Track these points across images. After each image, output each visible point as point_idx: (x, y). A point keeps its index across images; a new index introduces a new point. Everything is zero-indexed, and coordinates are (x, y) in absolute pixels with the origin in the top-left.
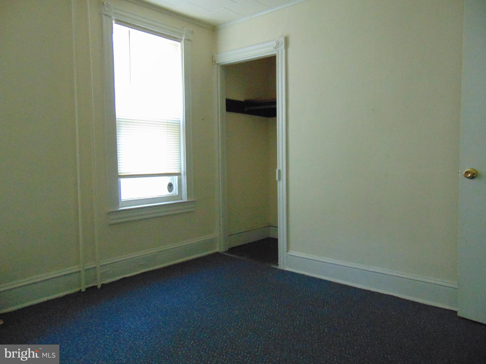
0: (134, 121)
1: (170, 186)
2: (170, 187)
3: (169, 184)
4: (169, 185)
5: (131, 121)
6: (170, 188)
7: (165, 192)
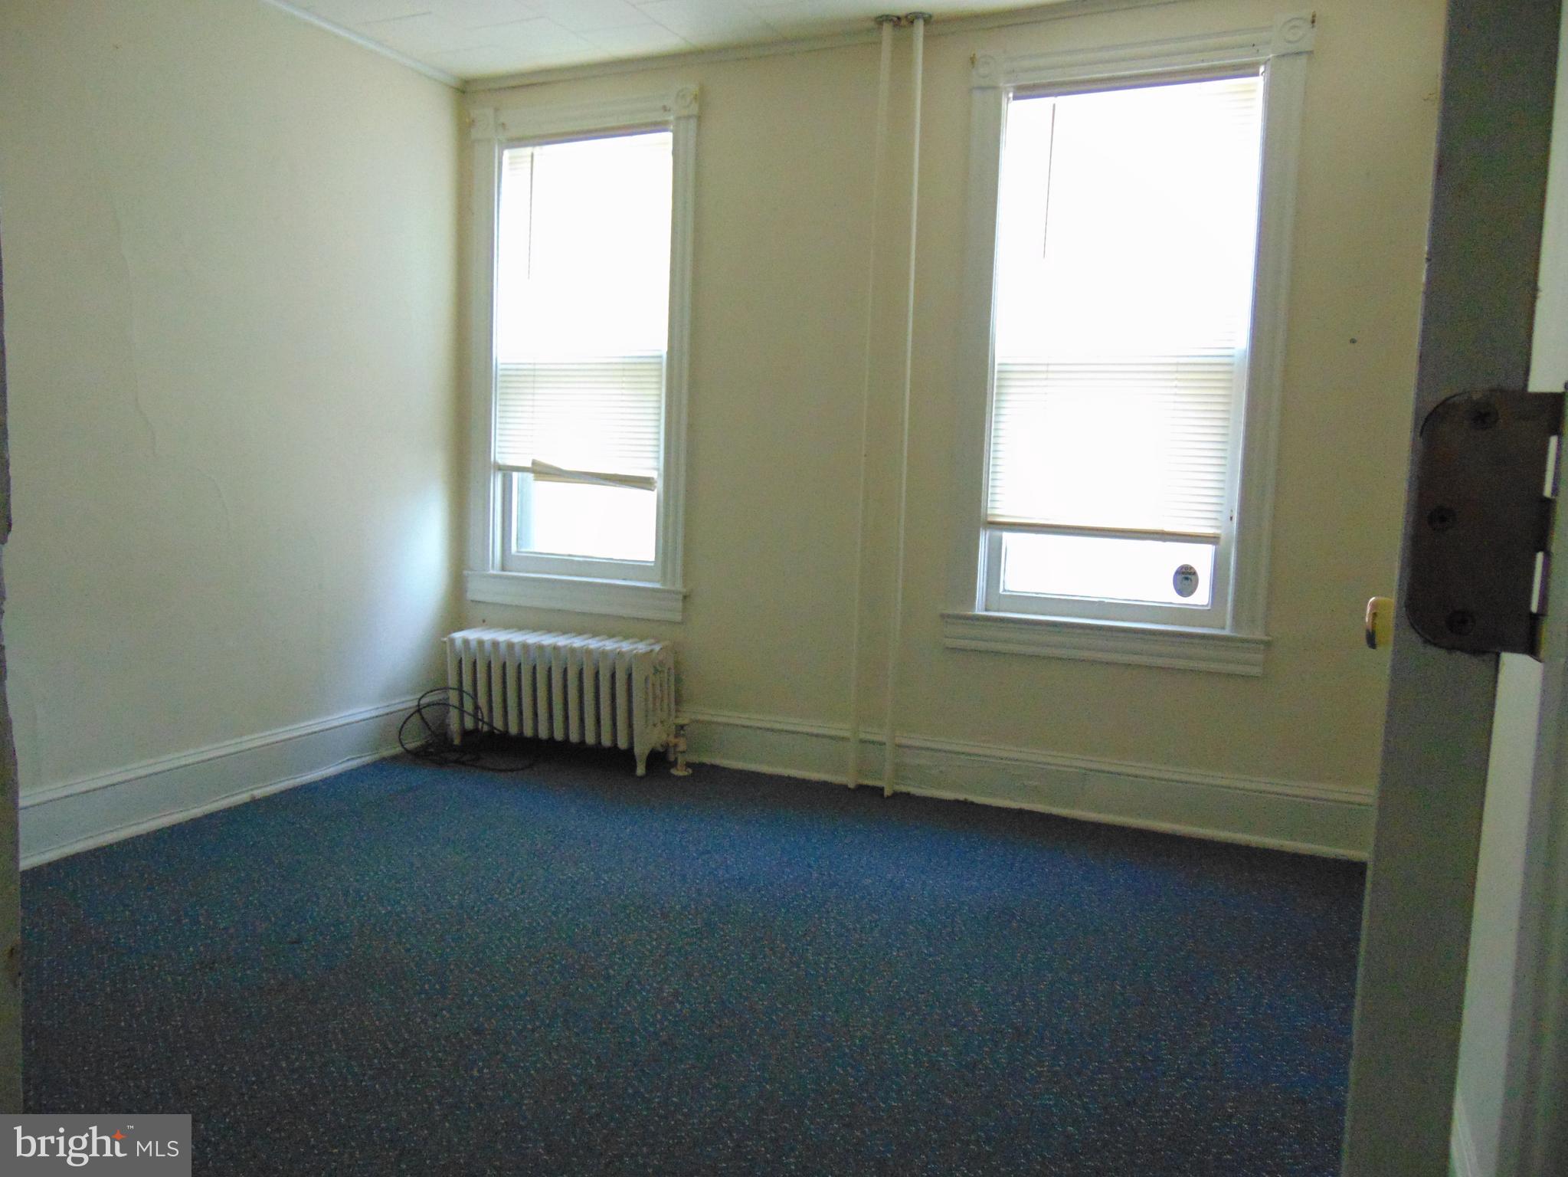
0: (1051, 368)
1: (1185, 578)
2: (1187, 579)
3: (1182, 567)
4: (1183, 573)
5: (1044, 368)
6: (1186, 582)
7: (1166, 595)
